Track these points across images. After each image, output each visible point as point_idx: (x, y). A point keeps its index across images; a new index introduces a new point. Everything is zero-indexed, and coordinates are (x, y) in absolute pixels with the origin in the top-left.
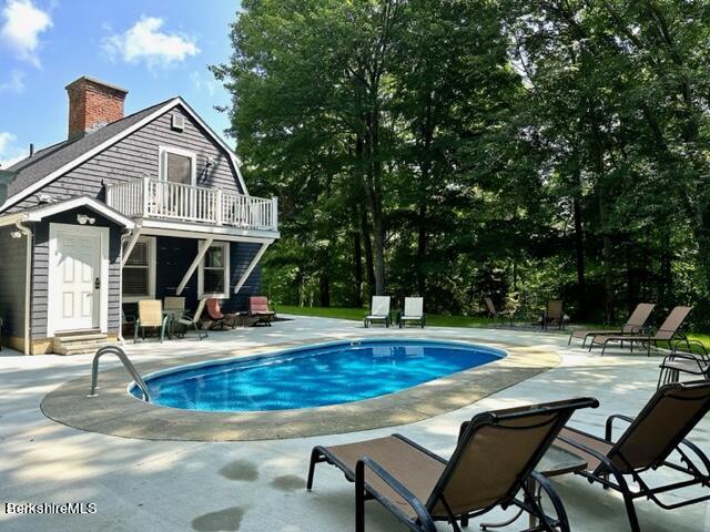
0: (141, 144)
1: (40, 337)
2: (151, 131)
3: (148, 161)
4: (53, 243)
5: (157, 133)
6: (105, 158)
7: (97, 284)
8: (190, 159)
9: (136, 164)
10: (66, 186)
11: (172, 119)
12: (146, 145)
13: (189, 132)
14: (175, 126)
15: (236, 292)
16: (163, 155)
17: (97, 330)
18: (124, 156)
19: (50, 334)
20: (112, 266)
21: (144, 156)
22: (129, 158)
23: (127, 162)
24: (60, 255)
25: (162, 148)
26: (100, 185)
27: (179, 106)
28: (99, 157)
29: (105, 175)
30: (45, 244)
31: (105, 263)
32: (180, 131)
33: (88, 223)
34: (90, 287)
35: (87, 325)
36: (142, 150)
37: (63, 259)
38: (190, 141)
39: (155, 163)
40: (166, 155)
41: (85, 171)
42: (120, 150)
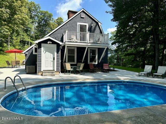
0: (72, 23)
1: (39, 71)
2: (75, 19)
3: (75, 27)
4: (42, 48)
5: (77, 19)
6: (63, 28)
7: (54, 59)
8: (86, 25)
9: (71, 28)
10: (54, 35)
11: (81, 15)
12: (74, 23)
13: (86, 18)
14: (82, 17)
15: (99, 62)
16: (78, 25)
17: (54, 70)
18: (68, 27)
19: (42, 70)
20: (57, 54)
21: (73, 26)
22: (70, 27)
23: (69, 28)
24: (45, 51)
25: (78, 24)
26: (62, 34)
27: (83, 11)
28: (62, 28)
29: (63, 32)
30: (40, 49)
31: (56, 53)
32: (83, 18)
33: (50, 43)
34: (52, 60)
35: (52, 69)
36: (73, 24)
37: (45, 53)
38: (86, 21)
39: (76, 28)
40: (79, 25)
41: (59, 31)
42: (67, 25)
